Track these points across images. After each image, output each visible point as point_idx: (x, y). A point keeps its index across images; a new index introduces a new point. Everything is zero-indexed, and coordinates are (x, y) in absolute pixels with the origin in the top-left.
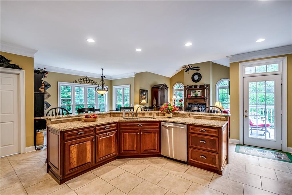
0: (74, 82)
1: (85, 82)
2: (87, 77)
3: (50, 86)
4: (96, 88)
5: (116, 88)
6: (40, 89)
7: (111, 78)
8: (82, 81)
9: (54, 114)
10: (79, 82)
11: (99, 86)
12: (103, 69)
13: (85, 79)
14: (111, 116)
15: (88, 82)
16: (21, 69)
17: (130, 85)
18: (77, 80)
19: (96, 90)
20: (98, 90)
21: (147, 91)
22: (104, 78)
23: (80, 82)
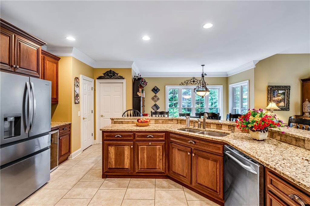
0: (180, 85)
1: (192, 83)
2: (194, 78)
3: (159, 90)
4: (195, 89)
5: (233, 86)
6: (138, 93)
7: (227, 75)
8: (189, 82)
9: (129, 115)
10: (185, 84)
11: (198, 87)
12: (204, 65)
13: (192, 79)
14: (178, 123)
15: (195, 82)
16: (124, 79)
17: (248, 81)
18: (183, 82)
19: (195, 91)
20: (197, 91)
21: (287, 89)
22: (205, 76)
23: (187, 84)
